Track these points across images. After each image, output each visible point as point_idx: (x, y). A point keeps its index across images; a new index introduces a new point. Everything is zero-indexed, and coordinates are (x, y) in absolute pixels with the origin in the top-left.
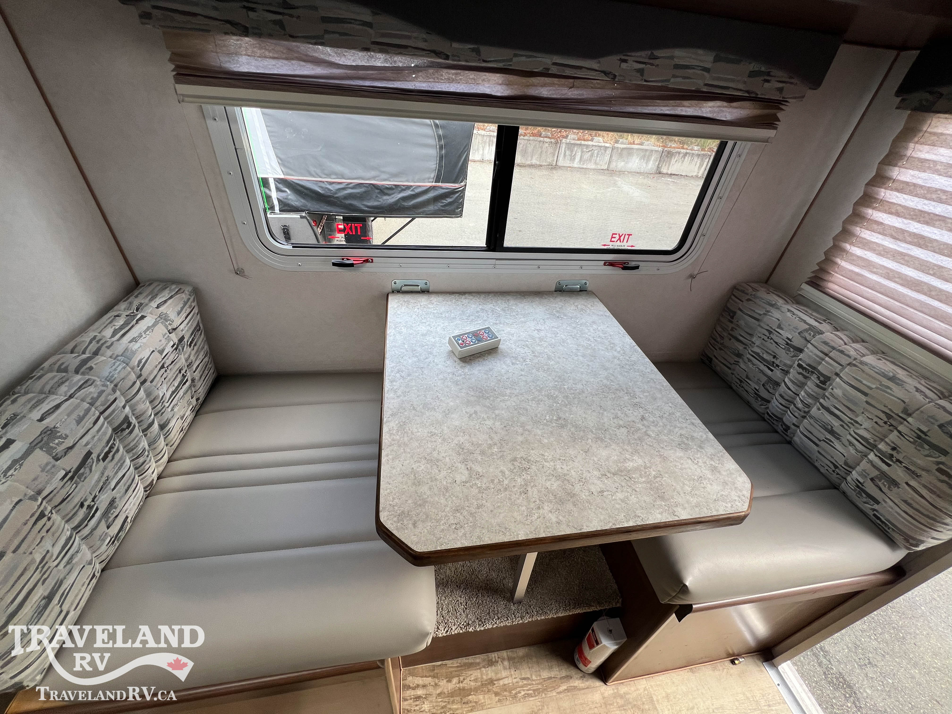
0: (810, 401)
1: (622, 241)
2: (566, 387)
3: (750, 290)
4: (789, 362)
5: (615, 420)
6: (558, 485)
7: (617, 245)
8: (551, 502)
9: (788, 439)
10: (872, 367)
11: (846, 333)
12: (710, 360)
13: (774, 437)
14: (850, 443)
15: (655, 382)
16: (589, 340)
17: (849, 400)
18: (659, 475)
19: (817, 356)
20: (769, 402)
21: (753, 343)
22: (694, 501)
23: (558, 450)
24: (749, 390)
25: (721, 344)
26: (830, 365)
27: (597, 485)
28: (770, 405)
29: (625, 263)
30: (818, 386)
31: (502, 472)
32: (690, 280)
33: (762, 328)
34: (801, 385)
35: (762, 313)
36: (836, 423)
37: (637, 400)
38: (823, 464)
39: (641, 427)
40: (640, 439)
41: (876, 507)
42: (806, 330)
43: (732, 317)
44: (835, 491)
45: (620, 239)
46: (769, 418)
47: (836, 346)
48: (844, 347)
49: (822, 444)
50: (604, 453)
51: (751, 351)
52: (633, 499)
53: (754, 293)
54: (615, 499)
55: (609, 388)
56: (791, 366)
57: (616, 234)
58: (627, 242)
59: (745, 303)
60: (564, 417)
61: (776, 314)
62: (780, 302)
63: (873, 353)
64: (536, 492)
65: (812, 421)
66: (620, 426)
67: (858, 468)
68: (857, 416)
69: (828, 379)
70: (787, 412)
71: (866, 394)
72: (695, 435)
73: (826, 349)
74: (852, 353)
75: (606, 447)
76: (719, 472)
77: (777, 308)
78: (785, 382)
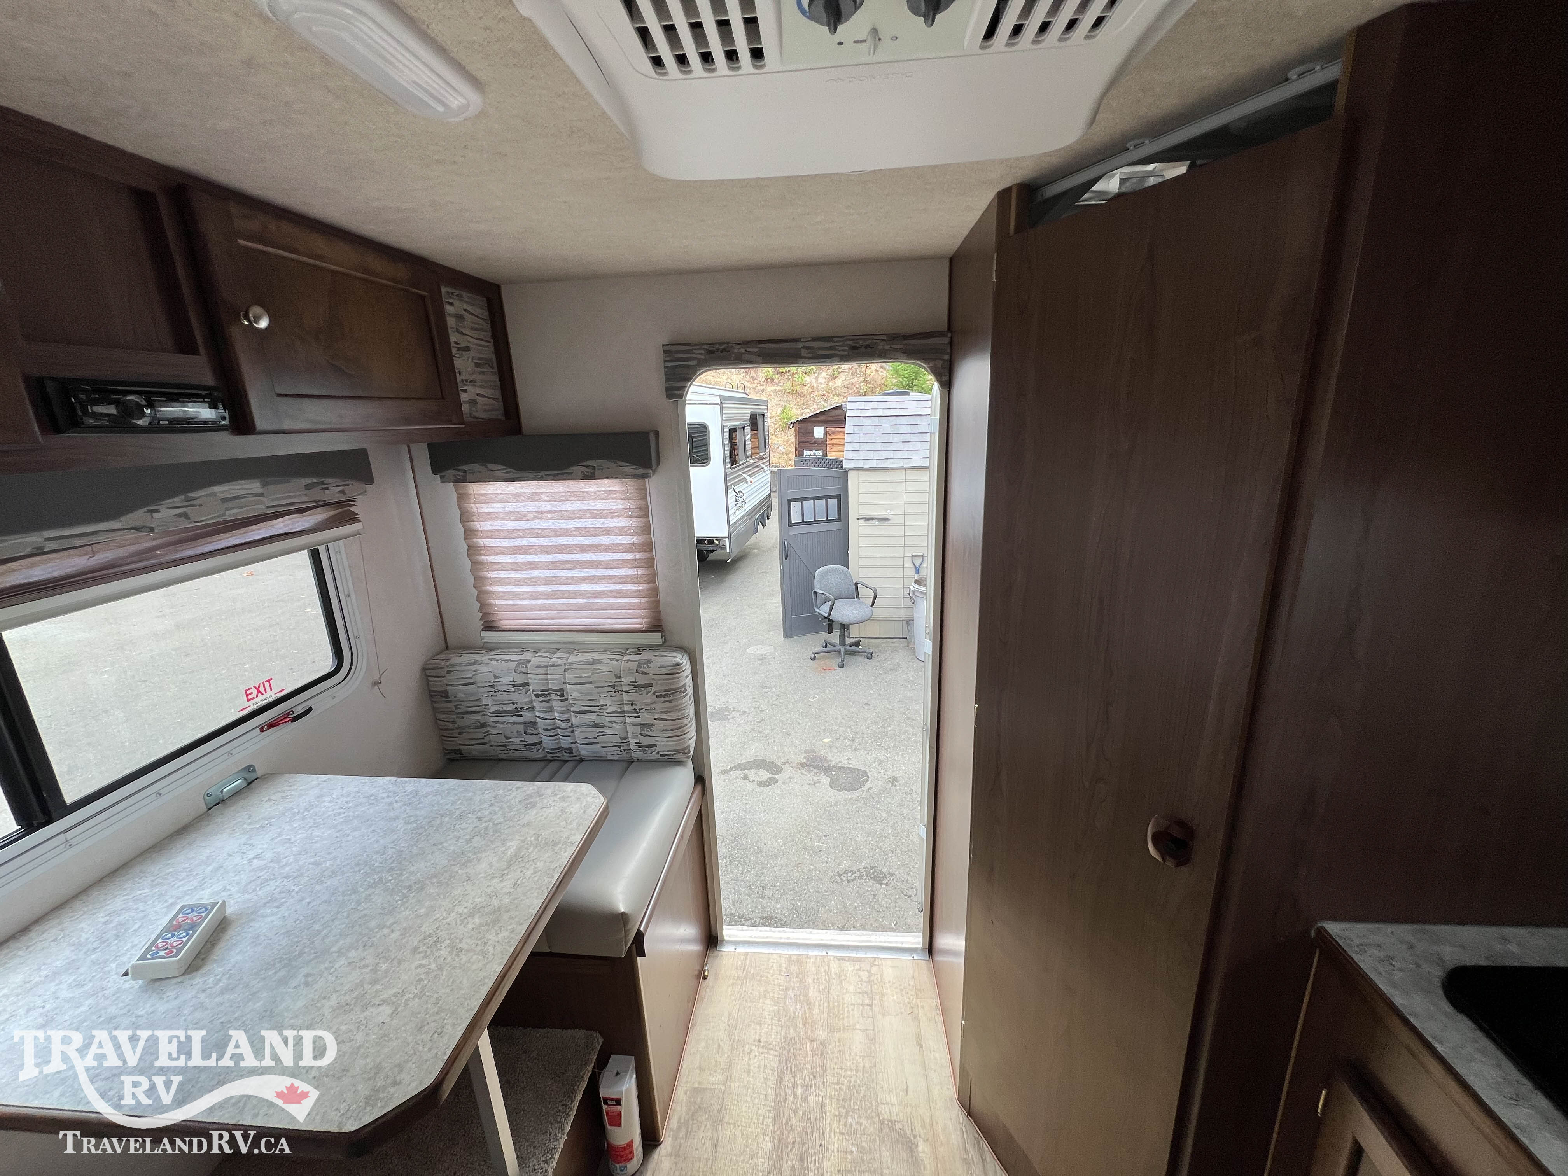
0: (566, 716)
1: (264, 692)
2: (377, 864)
3: (443, 663)
4: (527, 700)
5: (461, 841)
6: (479, 917)
7: (260, 701)
8: (488, 931)
9: (577, 758)
10: (578, 663)
11: (543, 651)
12: (459, 752)
13: (569, 766)
14: (612, 722)
15: (454, 789)
16: (339, 814)
17: (586, 694)
18: (537, 836)
19: (542, 680)
20: (540, 743)
21: (485, 705)
22: (574, 825)
23: (443, 903)
24: (518, 747)
25: (457, 728)
26: (556, 679)
27: (507, 885)
28: (544, 745)
29: (288, 714)
30: (562, 701)
31: (420, 966)
32: (376, 687)
33: (482, 687)
34: (551, 709)
35: (471, 675)
36: (593, 717)
37: (458, 812)
38: (612, 753)
39: (487, 824)
40: (495, 832)
41: (657, 749)
42: (517, 666)
43: (447, 697)
44: (634, 763)
45: (259, 691)
46: (552, 755)
47: (546, 664)
48: (552, 662)
49: (599, 739)
50: (484, 865)
51: (491, 713)
52: (540, 864)
53: (448, 663)
54: (529, 878)
55: (421, 828)
56: (531, 702)
57: (251, 688)
58: (271, 690)
59: (449, 677)
60: (413, 882)
61: (484, 669)
62: (478, 657)
63: (570, 653)
64: (468, 941)
65: (579, 729)
66: (470, 841)
67: (630, 735)
68: (599, 701)
69: (562, 690)
70: (559, 738)
71: (590, 683)
72: (528, 792)
73: (543, 671)
74: (560, 662)
75: (479, 861)
76: (568, 797)
77: (480, 664)
78: (538, 717)
